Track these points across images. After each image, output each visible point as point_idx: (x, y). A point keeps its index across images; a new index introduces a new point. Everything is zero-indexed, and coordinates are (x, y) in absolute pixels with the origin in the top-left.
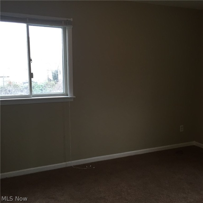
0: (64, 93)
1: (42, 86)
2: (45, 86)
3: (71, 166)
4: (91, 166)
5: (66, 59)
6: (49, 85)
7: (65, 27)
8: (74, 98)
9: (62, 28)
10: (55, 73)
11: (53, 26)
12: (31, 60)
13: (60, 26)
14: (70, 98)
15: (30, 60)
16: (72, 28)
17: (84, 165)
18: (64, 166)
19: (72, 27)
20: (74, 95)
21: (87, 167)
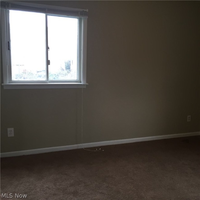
0: (77, 80)
1: (55, 75)
2: (58, 75)
3: (82, 148)
4: (100, 149)
5: (81, 48)
6: (62, 74)
7: (81, 17)
8: (87, 85)
9: (78, 18)
10: (68, 63)
11: (70, 16)
12: (49, 48)
13: (76, 16)
14: (83, 85)
15: (47, 48)
16: (88, 19)
17: (94, 148)
18: (76, 148)
19: (87, 17)
20: (87, 82)
21: (97, 149)
